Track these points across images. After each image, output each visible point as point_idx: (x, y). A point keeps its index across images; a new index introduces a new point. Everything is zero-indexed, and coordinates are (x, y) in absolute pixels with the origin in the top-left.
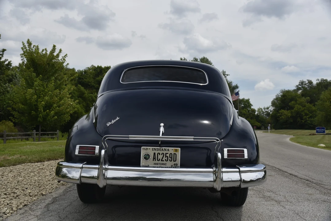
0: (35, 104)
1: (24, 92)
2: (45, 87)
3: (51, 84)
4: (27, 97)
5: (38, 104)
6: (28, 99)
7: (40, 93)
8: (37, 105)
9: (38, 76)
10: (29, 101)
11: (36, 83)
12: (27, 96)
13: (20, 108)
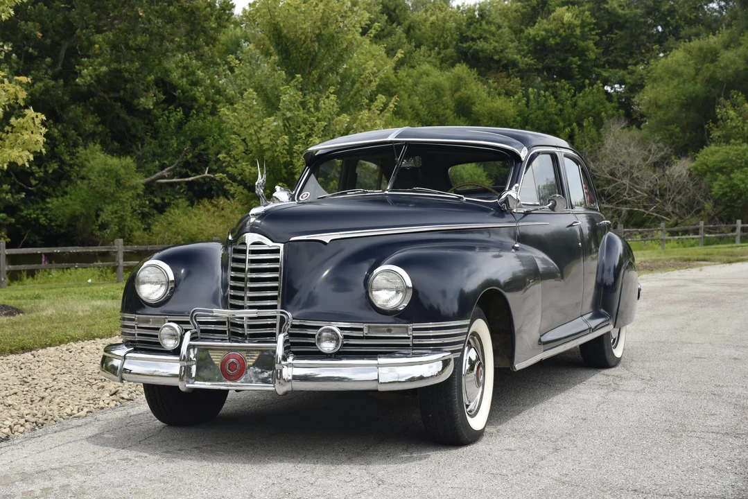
0: (285, 160)
1: (255, 128)
2: (312, 110)
3: (328, 97)
4: (262, 142)
5: (295, 161)
6: (266, 147)
7: (299, 127)
8: (291, 163)
9: (291, 75)
10: (268, 154)
11: (285, 98)
12: (263, 138)
13: (247, 174)
